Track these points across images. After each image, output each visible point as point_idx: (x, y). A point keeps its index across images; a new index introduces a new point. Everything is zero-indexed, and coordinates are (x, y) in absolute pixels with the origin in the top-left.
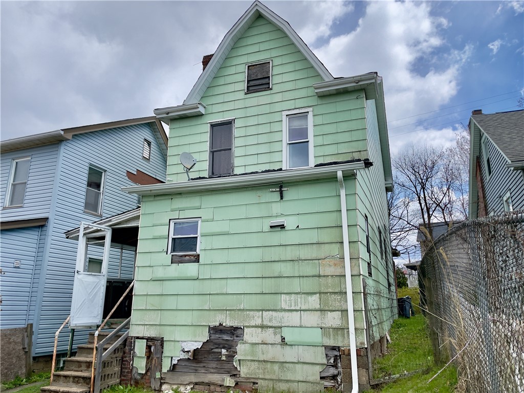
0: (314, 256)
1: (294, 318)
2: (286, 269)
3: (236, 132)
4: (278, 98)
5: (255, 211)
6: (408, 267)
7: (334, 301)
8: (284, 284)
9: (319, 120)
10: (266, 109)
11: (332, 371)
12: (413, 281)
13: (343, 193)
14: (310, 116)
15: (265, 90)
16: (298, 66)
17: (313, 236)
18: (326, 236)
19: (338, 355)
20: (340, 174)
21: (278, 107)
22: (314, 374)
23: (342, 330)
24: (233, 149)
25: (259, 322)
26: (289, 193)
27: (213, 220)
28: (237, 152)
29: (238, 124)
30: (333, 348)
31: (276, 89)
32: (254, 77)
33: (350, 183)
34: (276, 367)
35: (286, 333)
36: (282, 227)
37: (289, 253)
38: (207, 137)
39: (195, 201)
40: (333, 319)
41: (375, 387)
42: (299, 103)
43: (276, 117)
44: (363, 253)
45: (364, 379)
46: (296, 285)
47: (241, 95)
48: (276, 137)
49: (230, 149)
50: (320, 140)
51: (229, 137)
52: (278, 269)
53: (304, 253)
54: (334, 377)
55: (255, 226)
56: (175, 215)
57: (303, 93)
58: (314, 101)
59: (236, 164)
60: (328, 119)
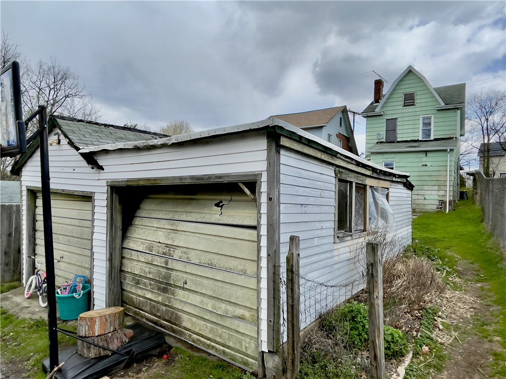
0: (437, 174)
1: (429, 192)
2: (427, 178)
3: (398, 123)
4: (418, 109)
5: (416, 160)
6: (467, 174)
7: (442, 188)
8: (425, 183)
9: (437, 120)
10: (413, 114)
11: (441, 206)
12: (469, 183)
13: (449, 155)
14: (433, 118)
15: (412, 105)
16: (428, 96)
17: (437, 169)
18: (441, 169)
19: (443, 203)
20: (449, 150)
21: (418, 113)
22: (435, 207)
23: (445, 196)
24: (397, 130)
25: (417, 193)
26: (429, 154)
27: (399, 162)
28: (398, 132)
29: (399, 120)
30: (441, 200)
31: (417, 105)
32: (407, 99)
33: (452, 152)
34: (422, 205)
35: (426, 197)
36: (426, 165)
37: (428, 174)
38: (385, 125)
39: (393, 156)
40: (442, 193)
41: (454, 210)
42: (428, 112)
43: (417, 118)
44: (453, 174)
45: (450, 208)
46: (430, 183)
47: (401, 107)
48: (417, 126)
49: (395, 130)
50: (436, 129)
51: (395, 125)
52: (424, 178)
53: (433, 173)
54: (441, 208)
55: (415, 164)
56: (385, 160)
57: (430, 108)
58: (435, 112)
59: (398, 137)
60: (440, 120)
